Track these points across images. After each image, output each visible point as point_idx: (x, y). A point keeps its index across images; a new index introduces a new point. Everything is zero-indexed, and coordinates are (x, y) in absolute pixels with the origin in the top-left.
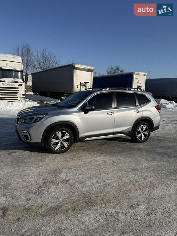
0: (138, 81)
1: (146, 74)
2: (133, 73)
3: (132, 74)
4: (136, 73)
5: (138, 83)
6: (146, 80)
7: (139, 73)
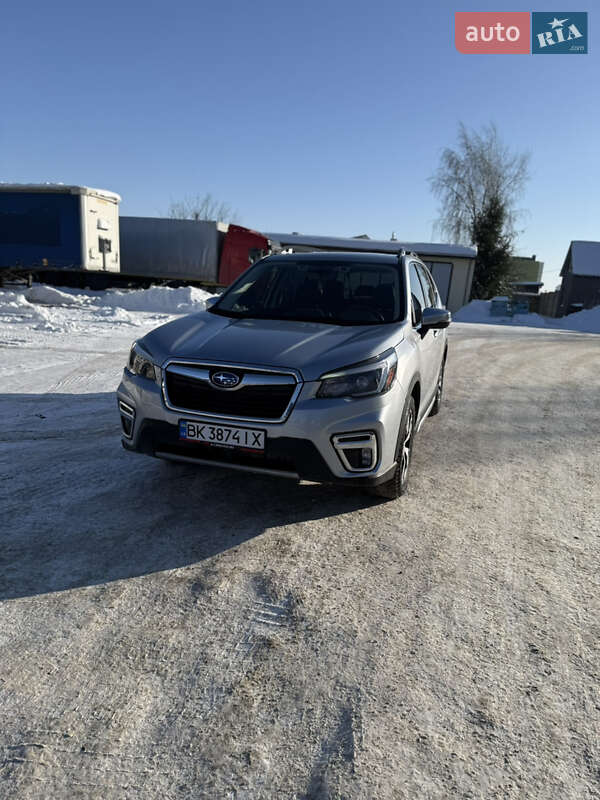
0: (99, 222)
1: (118, 197)
2: (78, 189)
3: (73, 192)
4: (89, 190)
5: (99, 228)
6: (122, 220)
7: (100, 192)
